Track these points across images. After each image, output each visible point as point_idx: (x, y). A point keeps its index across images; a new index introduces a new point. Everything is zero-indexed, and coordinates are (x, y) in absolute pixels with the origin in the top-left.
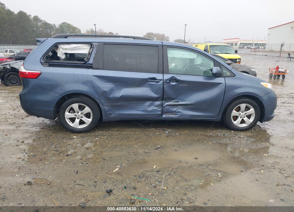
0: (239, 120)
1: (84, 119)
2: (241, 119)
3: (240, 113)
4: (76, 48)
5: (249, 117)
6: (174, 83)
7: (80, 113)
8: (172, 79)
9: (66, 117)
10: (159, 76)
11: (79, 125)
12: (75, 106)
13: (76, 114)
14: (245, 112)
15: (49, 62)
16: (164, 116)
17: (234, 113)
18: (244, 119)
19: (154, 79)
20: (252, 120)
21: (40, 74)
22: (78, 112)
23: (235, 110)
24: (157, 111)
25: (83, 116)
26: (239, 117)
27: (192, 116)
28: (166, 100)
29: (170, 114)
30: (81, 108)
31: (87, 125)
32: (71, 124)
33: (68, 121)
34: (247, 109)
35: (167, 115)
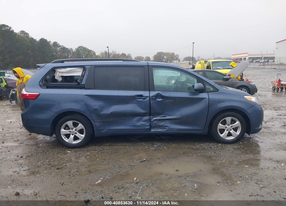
0: (226, 132)
1: (78, 135)
2: (228, 132)
3: (227, 126)
4: (71, 71)
5: (236, 129)
6: (160, 100)
7: (74, 130)
8: (158, 96)
9: (61, 133)
10: (146, 94)
11: (74, 141)
12: (70, 123)
13: (70, 130)
14: (231, 125)
15: (46, 85)
16: (152, 130)
17: (220, 126)
18: (230, 131)
19: (141, 96)
20: (238, 133)
21: (39, 95)
22: (72, 129)
23: (221, 123)
24: (145, 126)
25: (77, 132)
26: (226, 130)
27: (179, 130)
28: (154, 115)
29: (158, 129)
30: (75, 125)
31: (80, 141)
32: (67, 140)
33: (63, 137)
34: (233, 122)
35: (156, 129)
